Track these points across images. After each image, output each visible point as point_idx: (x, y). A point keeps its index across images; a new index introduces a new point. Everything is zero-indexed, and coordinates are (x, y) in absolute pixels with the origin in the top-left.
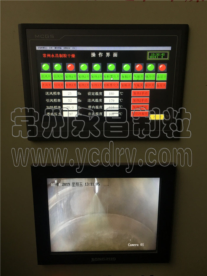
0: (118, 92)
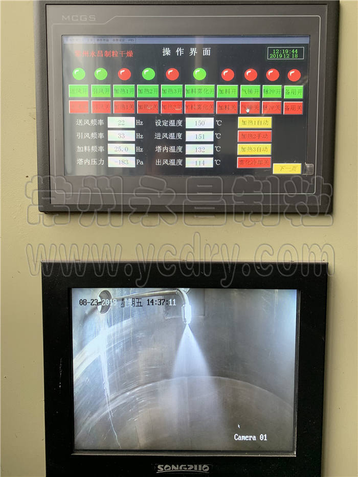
0: (212, 119)
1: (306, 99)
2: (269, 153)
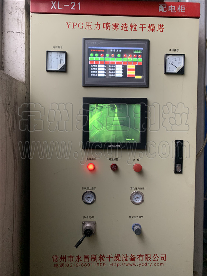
0: (122, 66)
1: (142, 61)
2: (134, 73)
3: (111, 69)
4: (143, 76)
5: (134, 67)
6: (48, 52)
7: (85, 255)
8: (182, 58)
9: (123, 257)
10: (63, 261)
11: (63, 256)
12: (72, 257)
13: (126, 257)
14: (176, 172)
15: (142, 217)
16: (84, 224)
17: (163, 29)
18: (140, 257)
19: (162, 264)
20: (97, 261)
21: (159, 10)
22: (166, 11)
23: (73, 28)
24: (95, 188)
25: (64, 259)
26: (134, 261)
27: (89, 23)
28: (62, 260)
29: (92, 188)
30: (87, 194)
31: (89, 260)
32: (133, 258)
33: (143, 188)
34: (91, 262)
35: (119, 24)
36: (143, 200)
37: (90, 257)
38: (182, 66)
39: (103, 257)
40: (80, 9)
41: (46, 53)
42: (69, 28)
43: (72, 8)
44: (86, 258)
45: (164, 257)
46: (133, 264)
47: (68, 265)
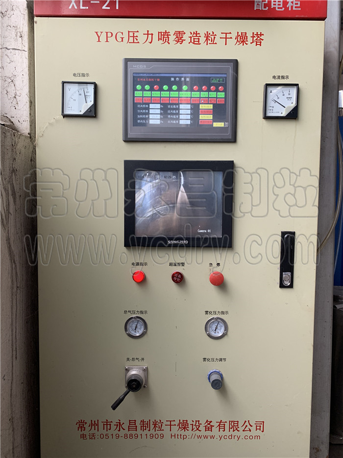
1: (225, 98)
2: (212, 118)
3: (172, 111)
4: (226, 123)
5: (211, 107)
6: (64, 83)
7: (130, 421)
8: (294, 91)
9: (193, 424)
10: (95, 429)
11: (95, 421)
12: (108, 423)
13: (197, 424)
14: (282, 286)
15: (225, 359)
16: (127, 370)
17: (262, 40)
18: (221, 425)
19: (258, 437)
20: (149, 430)
21: (255, 6)
22: (267, 8)
23: (107, 41)
24: (146, 312)
25: (96, 427)
26: (211, 431)
27: (134, 32)
28: (93, 427)
29: (142, 312)
30: (133, 321)
31: (136, 428)
32: (209, 427)
33: (227, 312)
34: (139, 432)
35: (185, 33)
36: (227, 332)
37: (138, 424)
38: (294, 105)
39: (160, 424)
40: (117, 8)
41: (61, 85)
42: (99, 41)
43: (104, 7)
44: (132, 424)
45: (260, 426)
46: (209, 436)
47: (102, 436)
